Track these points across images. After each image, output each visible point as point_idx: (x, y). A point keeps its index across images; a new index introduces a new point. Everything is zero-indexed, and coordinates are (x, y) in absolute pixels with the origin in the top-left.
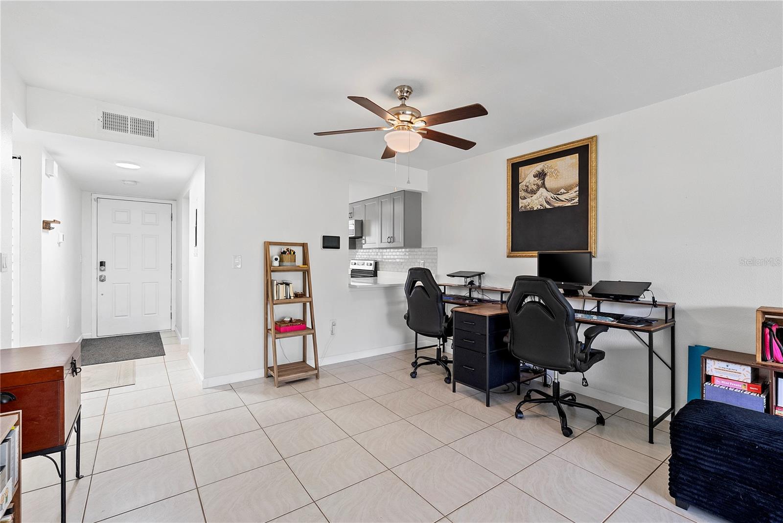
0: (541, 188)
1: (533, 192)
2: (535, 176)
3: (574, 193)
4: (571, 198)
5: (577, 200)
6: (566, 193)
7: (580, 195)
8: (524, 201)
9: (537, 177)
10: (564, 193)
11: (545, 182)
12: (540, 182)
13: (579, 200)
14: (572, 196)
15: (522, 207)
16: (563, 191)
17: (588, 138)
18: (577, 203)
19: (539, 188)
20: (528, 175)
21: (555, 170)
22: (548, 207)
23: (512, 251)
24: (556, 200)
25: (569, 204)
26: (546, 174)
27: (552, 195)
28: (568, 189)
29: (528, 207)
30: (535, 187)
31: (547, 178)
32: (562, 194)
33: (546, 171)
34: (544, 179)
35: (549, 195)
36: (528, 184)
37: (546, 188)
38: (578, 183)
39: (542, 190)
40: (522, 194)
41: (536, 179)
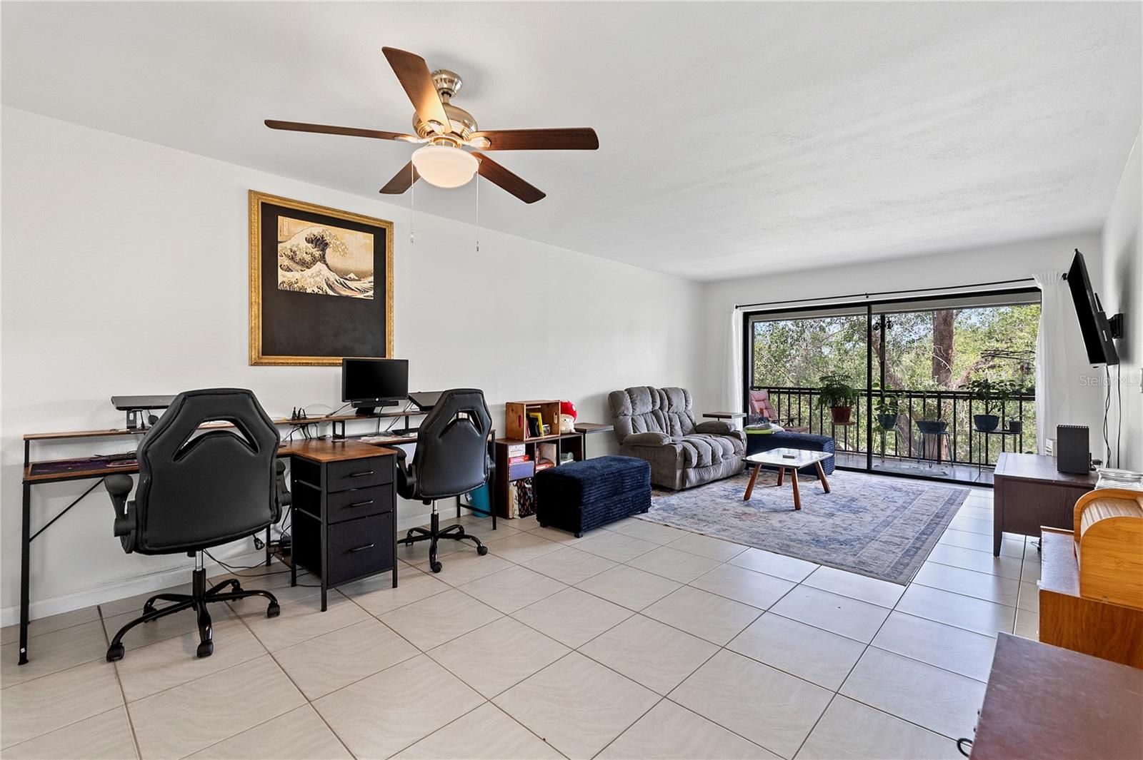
0: (319, 263)
1: (305, 265)
2: (308, 241)
3: (368, 282)
4: (363, 288)
5: (371, 293)
6: (357, 280)
7: (375, 288)
8: (289, 274)
9: (312, 243)
10: (354, 280)
11: (326, 256)
12: (317, 253)
13: (374, 294)
14: (366, 285)
15: (283, 282)
16: (352, 276)
17: (386, 222)
18: (372, 297)
19: (314, 261)
20: (294, 235)
21: (343, 244)
22: (331, 293)
23: (262, 355)
24: (343, 286)
25: (361, 296)
26: (327, 244)
27: (337, 278)
28: (360, 276)
29: (296, 286)
30: (308, 258)
31: (328, 251)
32: (351, 280)
33: (327, 239)
34: (323, 250)
35: (333, 277)
36: (294, 249)
37: (327, 265)
38: (373, 272)
39: (319, 265)
40: (283, 261)
41: (310, 245)
